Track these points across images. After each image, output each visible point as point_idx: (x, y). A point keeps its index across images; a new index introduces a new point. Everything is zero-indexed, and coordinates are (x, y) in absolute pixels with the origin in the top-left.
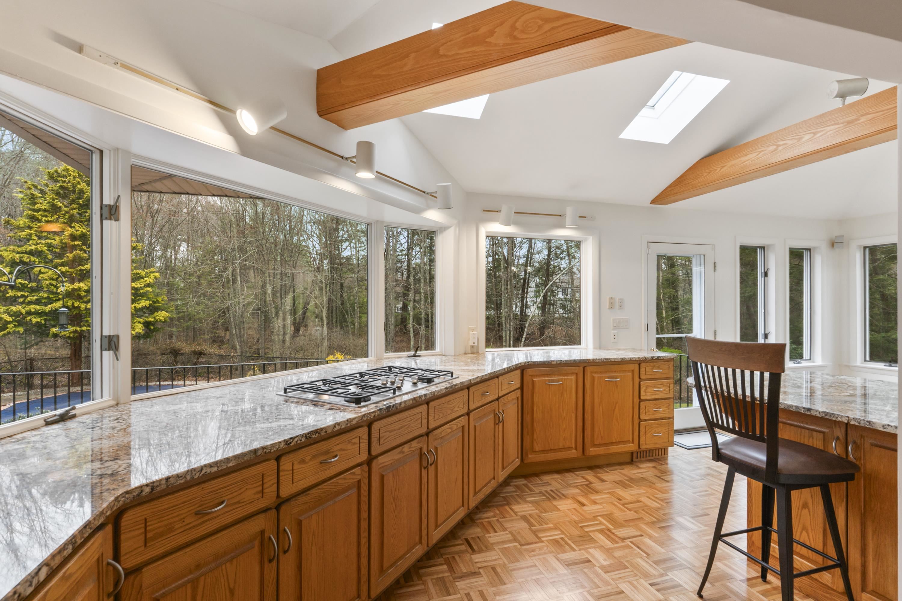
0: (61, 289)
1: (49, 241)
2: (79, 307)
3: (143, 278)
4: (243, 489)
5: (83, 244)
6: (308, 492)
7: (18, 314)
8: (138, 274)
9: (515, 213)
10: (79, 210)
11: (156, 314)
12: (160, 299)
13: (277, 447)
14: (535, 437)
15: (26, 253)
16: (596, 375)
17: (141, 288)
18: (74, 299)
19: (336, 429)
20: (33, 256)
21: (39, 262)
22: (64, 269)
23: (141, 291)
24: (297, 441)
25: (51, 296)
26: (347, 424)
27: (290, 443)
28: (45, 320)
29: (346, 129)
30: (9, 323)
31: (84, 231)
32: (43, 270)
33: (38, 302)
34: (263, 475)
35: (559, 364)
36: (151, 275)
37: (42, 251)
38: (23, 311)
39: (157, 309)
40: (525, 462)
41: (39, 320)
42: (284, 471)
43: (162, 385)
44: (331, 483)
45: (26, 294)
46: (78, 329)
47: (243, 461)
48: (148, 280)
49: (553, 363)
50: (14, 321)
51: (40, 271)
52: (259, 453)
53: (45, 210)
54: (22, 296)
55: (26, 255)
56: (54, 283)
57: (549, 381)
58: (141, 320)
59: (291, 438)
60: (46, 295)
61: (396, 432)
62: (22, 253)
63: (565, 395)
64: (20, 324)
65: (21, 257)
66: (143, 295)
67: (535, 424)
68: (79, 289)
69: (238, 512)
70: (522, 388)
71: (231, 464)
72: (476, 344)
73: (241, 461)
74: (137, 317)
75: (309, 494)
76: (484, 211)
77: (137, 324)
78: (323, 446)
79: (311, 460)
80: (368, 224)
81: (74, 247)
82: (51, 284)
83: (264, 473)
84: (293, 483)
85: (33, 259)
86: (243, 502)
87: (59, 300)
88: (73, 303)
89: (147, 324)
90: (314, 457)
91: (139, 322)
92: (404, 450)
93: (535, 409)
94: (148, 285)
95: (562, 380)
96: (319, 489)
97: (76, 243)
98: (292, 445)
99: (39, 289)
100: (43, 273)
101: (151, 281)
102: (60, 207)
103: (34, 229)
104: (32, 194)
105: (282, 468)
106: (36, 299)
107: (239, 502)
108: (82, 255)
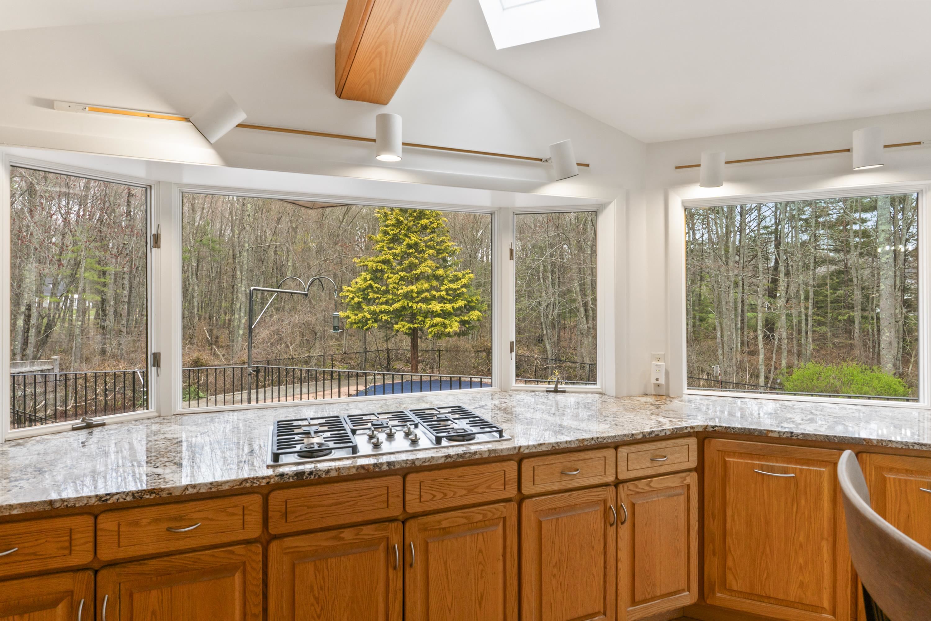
0: (401, 291)
1: (394, 251)
2: (412, 307)
3: (460, 279)
4: (42, 541)
5: (416, 252)
6: (146, 561)
7: (373, 313)
8: (456, 276)
9: (726, 163)
10: (414, 222)
11: (471, 313)
12: (474, 299)
13: (85, 502)
14: (730, 563)
15: (380, 262)
16: (890, 476)
17: (458, 289)
18: (409, 300)
19: (188, 492)
20: (384, 264)
21: (388, 269)
22: (402, 274)
23: (458, 292)
24: (118, 499)
25: (394, 298)
26: (211, 488)
27: (107, 500)
28: (391, 318)
29: (386, 104)
30: (369, 319)
31: (416, 240)
32: (390, 275)
33: (386, 303)
34: (71, 530)
35: (787, 438)
36: (467, 276)
37: (389, 260)
38: (378, 310)
39: (473, 308)
40: (709, 602)
41: (386, 318)
42: (102, 530)
43: (475, 382)
44: (186, 557)
45: (379, 296)
46: (412, 326)
47: (33, 511)
48: (464, 281)
49: (770, 435)
50: (372, 318)
51: (388, 276)
52: (57, 505)
53: (393, 225)
54: (378, 298)
55: (380, 264)
56: (396, 286)
57: (762, 467)
58: (458, 319)
59: (107, 495)
60: (391, 297)
61: (324, 509)
62: (378, 262)
63: (803, 502)
64: (376, 321)
65: (377, 266)
66: (459, 295)
67: (729, 540)
68: (412, 291)
69: (34, 565)
70: (700, 469)
71: (15, 512)
72: (662, 381)
73: (28, 510)
74: (456, 316)
75: (145, 564)
76: (677, 168)
77: (454, 322)
78: (173, 510)
79: (149, 523)
80: (491, 214)
81: (409, 255)
82: (394, 288)
83: (73, 528)
84: (119, 546)
85: (384, 266)
86: (41, 555)
87: (400, 300)
88: (408, 303)
89: (463, 323)
90: (156, 521)
91: (456, 321)
92: (342, 535)
93: (729, 513)
94: (465, 286)
95: (794, 471)
96: (165, 561)
97: (411, 251)
98: (109, 502)
99: (387, 292)
100: (390, 278)
101: (466, 282)
102: (402, 221)
103: (385, 242)
104: (385, 213)
105: (99, 526)
106: (386, 300)
107: (35, 554)
108: (414, 261)
